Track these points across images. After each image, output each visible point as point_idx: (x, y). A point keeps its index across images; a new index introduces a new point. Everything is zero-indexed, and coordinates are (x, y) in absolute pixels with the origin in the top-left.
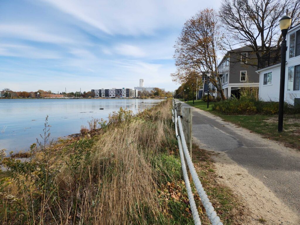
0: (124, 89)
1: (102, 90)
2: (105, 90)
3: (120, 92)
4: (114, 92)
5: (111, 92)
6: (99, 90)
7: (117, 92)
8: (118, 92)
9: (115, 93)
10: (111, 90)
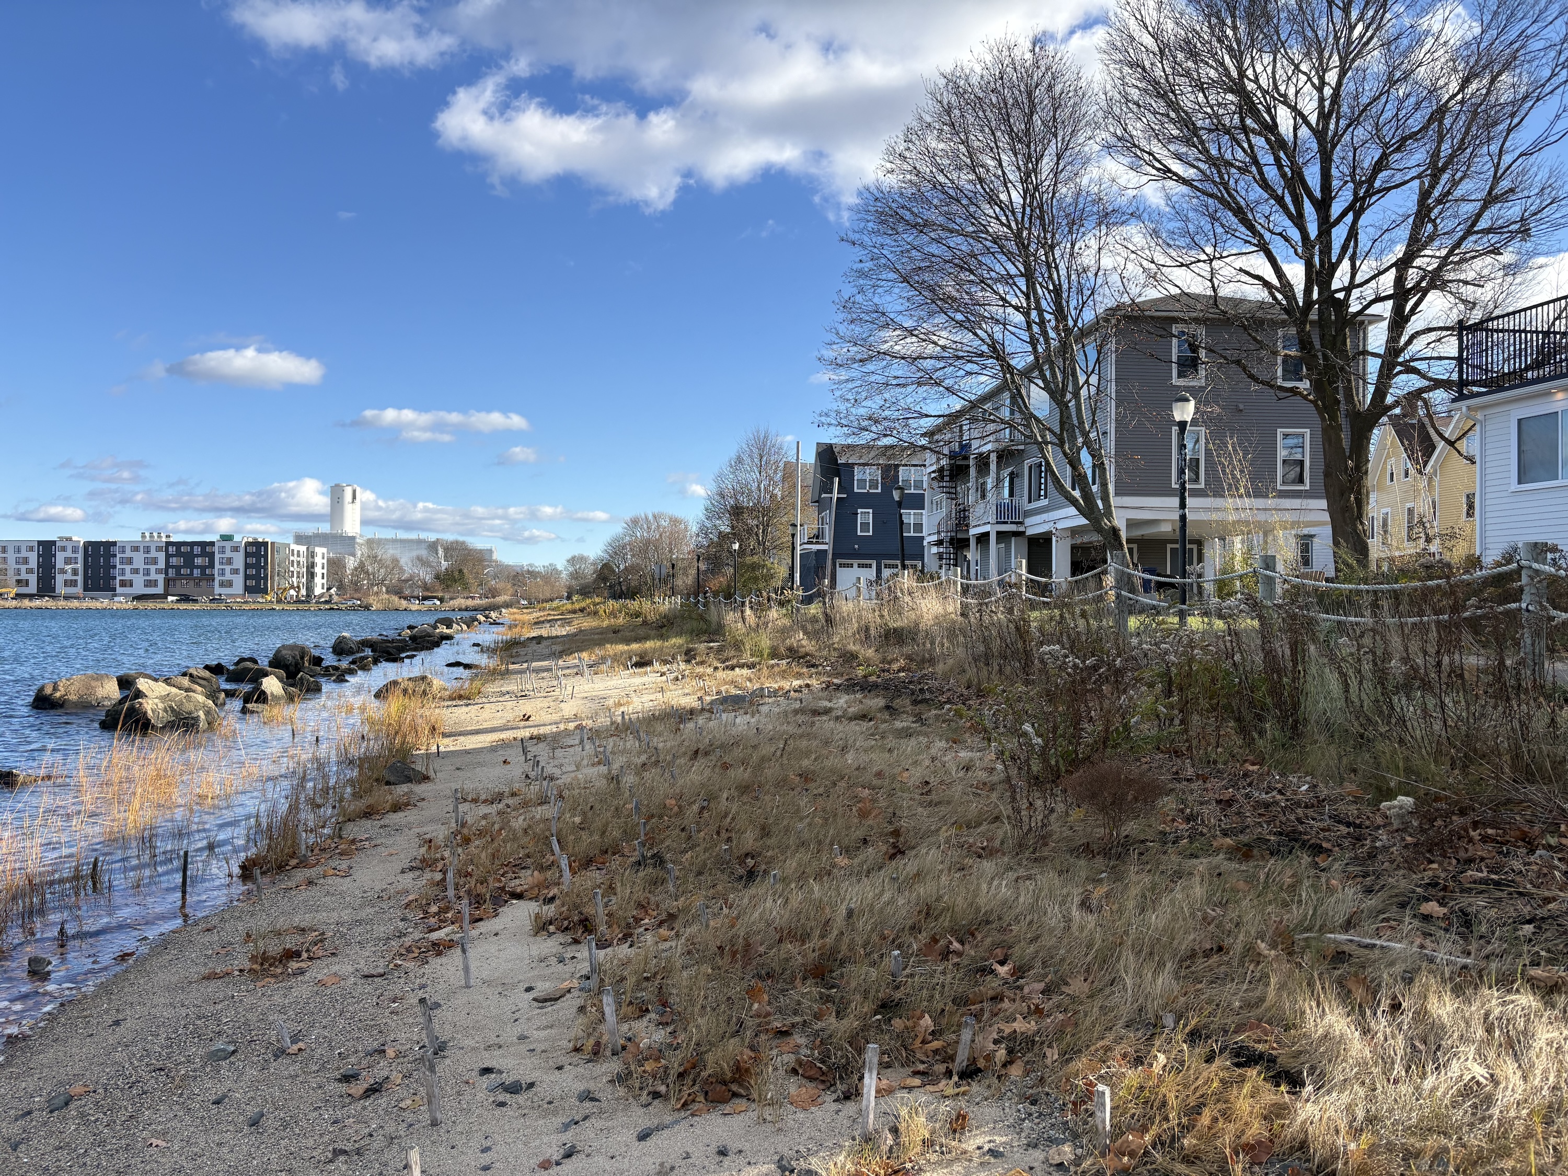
0: (228, 545)
1: (64, 549)
2: (88, 544)
3: (198, 561)
4: (155, 561)
5: (130, 561)
6: (40, 543)
7: (174, 561)
8: (189, 559)
9: (162, 564)
10: (136, 549)
